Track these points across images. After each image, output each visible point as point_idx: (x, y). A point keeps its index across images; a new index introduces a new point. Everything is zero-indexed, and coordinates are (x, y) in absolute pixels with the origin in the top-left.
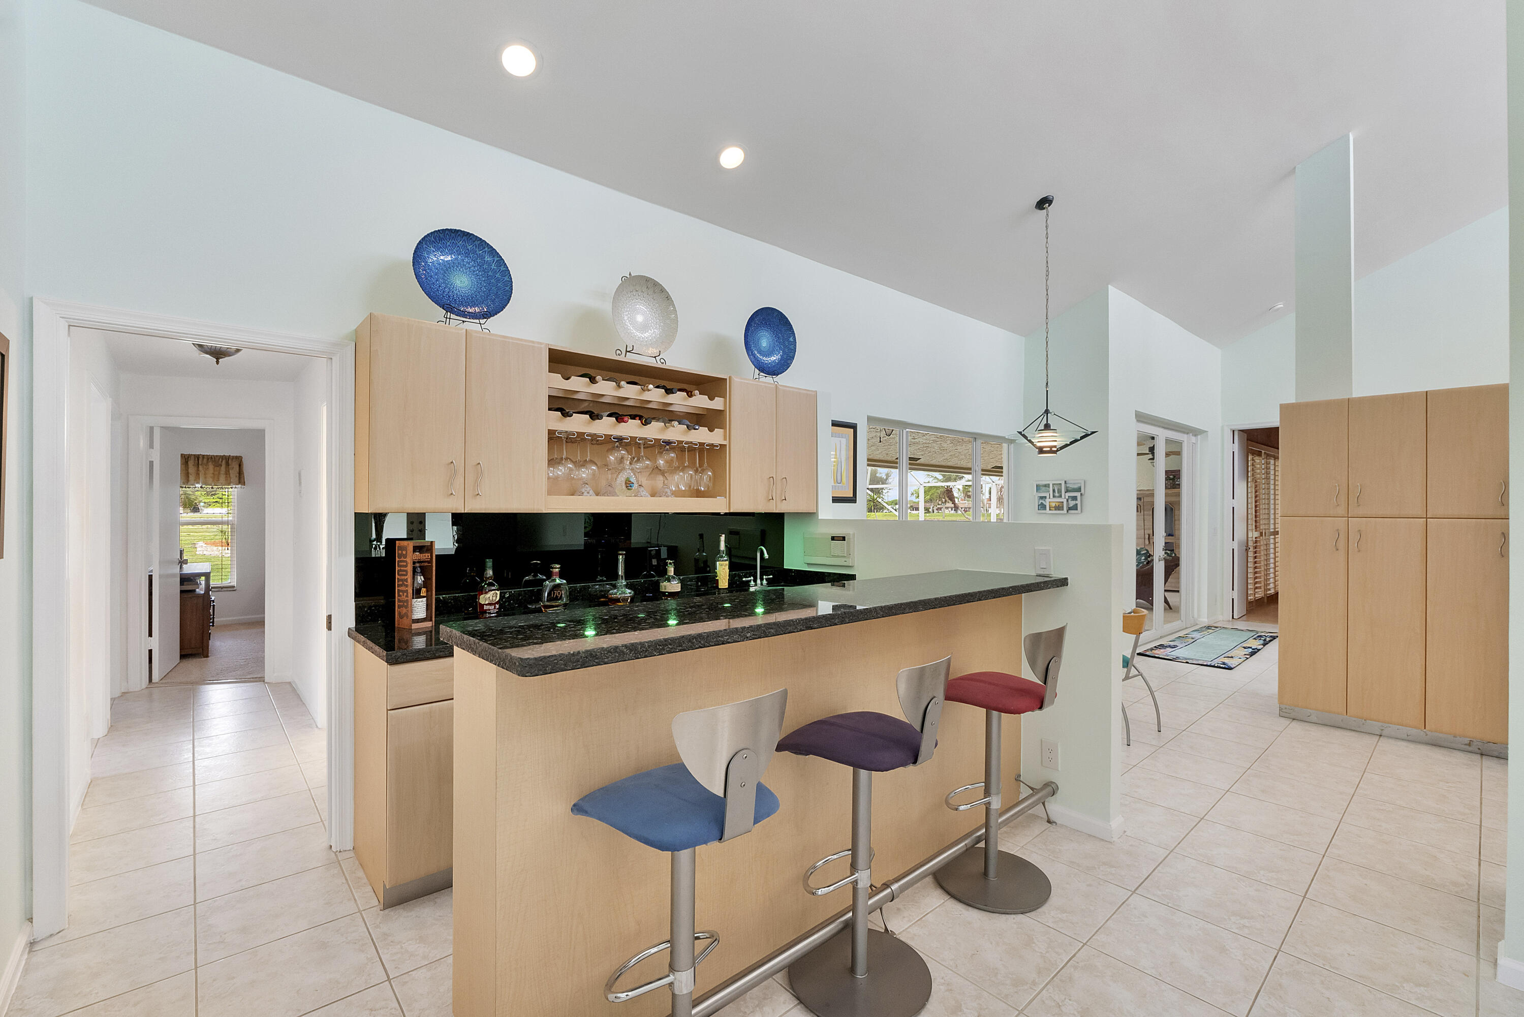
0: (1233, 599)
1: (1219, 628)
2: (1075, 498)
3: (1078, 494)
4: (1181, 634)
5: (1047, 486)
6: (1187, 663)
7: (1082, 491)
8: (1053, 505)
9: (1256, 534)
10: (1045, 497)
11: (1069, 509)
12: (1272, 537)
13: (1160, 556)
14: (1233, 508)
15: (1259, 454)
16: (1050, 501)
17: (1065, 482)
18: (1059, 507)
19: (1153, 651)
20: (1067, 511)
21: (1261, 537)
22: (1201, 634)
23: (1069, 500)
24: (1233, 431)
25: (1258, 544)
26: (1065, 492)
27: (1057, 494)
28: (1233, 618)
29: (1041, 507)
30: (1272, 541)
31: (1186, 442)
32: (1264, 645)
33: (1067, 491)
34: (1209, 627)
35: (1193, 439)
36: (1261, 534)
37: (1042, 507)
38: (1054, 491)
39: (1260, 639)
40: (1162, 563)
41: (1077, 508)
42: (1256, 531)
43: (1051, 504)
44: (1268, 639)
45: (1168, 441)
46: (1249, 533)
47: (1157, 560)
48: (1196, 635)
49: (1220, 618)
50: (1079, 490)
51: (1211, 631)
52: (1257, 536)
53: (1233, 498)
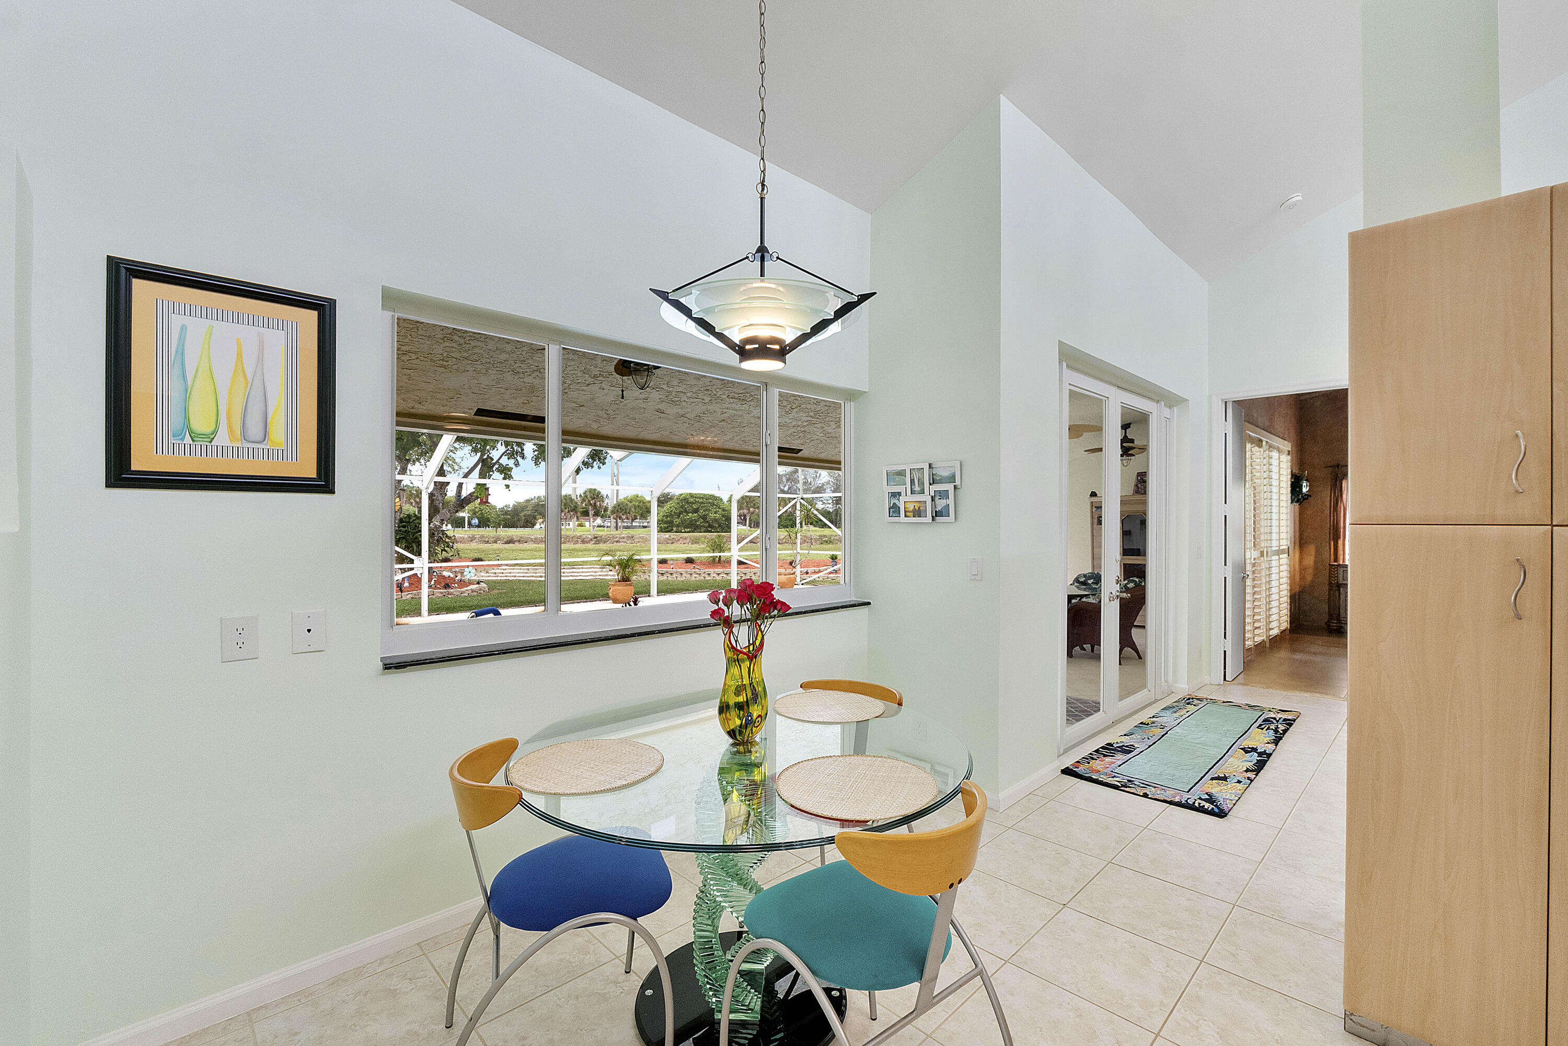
0: (1225, 652)
1: (1205, 702)
2: (944, 494)
3: (949, 487)
4: (1144, 716)
5: (901, 473)
6: (1145, 795)
7: (958, 482)
8: (911, 507)
9: (1255, 554)
10: (899, 494)
11: (937, 514)
12: (1274, 558)
13: (1111, 593)
14: (1225, 516)
15: (1259, 443)
16: (907, 500)
17: (930, 465)
18: (918, 513)
19: (1092, 762)
20: (933, 519)
21: (1262, 558)
22: (1176, 715)
23: (937, 498)
24: (1226, 402)
25: (1258, 568)
26: (930, 484)
27: (917, 488)
28: (1225, 679)
29: (894, 512)
30: (1274, 563)
31: (1155, 414)
32: (1276, 741)
33: (933, 482)
34: (1189, 701)
35: (1166, 412)
36: (1261, 554)
37: (894, 510)
38: (912, 482)
39: (1268, 729)
40: (1117, 604)
41: (949, 515)
42: (1254, 550)
43: (908, 505)
44: (1281, 728)
45: (1126, 410)
46: (1247, 554)
47: (1107, 599)
48: (1168, 719)
49: (1207, 679)
50: (952, 479)
51: (1191, 708)
52: (1256, 557)
53: (1226, 503)
